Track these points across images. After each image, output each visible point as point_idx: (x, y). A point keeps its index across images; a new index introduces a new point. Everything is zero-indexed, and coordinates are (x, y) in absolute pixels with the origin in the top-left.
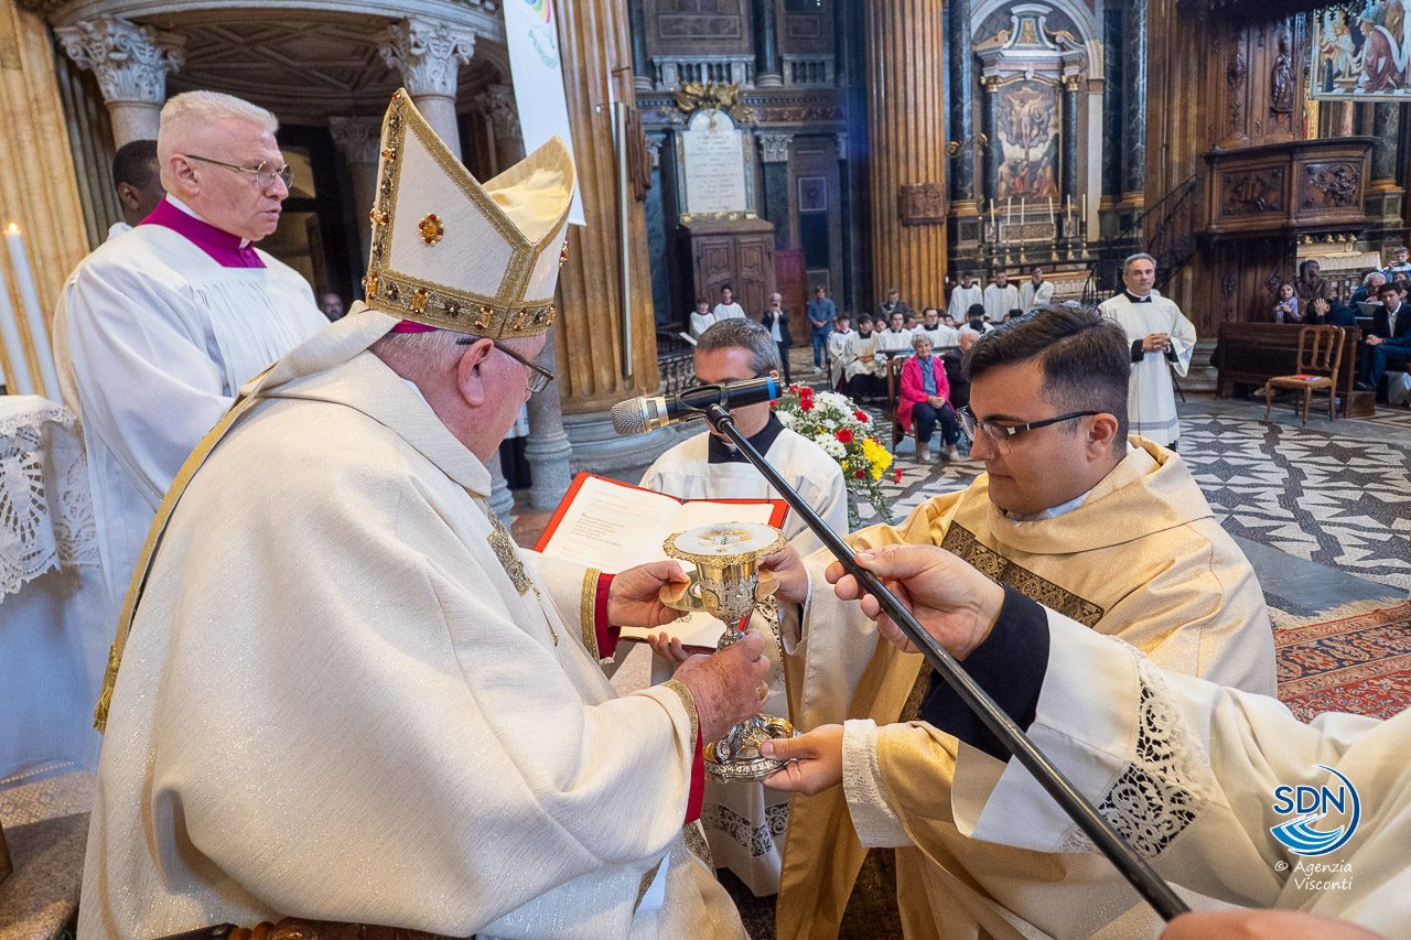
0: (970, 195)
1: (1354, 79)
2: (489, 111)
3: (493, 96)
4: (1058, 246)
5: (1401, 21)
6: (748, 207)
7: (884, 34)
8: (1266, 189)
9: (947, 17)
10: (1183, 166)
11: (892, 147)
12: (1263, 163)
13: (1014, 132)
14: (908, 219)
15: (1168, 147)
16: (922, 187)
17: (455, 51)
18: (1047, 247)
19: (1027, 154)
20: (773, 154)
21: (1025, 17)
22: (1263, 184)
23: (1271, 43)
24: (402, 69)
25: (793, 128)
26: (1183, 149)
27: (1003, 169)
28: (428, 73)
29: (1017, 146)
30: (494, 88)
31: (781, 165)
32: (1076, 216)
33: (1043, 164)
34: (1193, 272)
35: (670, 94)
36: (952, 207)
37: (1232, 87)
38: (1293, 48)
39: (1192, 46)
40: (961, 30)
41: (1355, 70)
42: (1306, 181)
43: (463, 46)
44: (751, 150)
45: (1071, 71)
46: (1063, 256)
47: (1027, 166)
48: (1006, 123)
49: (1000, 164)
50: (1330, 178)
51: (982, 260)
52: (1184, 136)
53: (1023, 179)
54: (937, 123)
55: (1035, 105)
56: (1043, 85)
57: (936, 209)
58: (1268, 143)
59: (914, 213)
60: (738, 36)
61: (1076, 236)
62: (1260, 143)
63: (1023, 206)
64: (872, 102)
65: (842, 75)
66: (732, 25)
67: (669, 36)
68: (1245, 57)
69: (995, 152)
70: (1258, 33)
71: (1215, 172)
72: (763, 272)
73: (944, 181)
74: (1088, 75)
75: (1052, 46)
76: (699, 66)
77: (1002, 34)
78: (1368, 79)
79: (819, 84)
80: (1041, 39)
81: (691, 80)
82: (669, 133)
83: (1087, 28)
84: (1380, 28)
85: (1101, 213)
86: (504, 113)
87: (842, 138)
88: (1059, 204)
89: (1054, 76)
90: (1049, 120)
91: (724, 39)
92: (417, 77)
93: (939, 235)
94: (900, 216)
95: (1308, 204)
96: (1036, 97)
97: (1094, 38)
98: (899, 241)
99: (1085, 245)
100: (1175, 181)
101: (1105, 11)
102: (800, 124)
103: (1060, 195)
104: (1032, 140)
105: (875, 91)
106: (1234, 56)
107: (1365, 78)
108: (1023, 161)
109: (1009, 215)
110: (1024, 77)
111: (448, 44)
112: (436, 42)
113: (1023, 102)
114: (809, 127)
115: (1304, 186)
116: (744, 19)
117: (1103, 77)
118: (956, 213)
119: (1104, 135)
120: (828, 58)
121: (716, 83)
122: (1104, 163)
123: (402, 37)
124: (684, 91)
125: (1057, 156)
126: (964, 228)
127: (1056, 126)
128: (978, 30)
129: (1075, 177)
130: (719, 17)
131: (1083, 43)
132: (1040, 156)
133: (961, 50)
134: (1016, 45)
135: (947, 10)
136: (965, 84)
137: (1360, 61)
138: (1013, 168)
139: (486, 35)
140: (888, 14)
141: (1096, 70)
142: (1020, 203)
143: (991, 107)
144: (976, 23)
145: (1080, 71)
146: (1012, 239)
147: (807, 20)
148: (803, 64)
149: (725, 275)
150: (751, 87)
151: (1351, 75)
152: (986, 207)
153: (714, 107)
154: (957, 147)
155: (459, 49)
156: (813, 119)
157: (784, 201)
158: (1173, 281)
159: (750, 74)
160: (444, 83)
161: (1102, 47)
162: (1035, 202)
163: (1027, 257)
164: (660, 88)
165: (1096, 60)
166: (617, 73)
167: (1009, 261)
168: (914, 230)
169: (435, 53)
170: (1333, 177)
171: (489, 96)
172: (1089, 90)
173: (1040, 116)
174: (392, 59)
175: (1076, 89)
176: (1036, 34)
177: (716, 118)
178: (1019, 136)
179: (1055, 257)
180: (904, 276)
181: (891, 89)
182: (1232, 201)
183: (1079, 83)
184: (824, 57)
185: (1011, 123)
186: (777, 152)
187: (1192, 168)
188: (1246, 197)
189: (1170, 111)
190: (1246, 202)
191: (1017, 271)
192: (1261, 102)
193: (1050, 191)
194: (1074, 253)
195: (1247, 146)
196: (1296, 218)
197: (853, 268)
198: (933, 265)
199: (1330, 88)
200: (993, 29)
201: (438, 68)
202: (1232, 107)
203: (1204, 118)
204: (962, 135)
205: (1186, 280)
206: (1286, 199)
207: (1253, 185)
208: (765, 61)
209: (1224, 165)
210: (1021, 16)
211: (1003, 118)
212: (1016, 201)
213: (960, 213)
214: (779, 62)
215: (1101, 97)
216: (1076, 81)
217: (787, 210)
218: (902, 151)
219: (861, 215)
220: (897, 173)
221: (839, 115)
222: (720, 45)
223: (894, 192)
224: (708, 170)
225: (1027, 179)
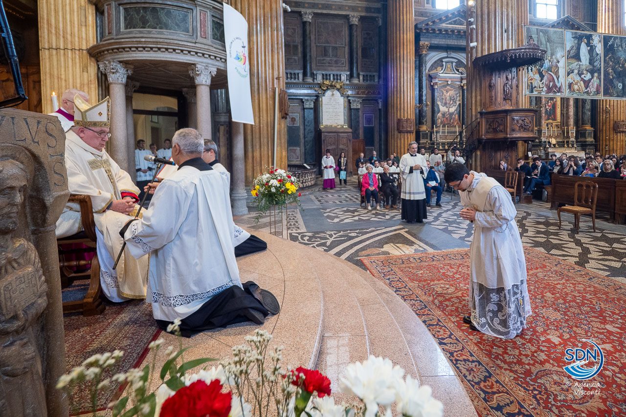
0: (426, 123)
5: (558, 70)
6: (344, 123)
8: (499, 125)
9: (418, 62)
11: (395, 105)
12: (499, 116)
13: (444, 102)
14: (401, 131)
16: (406, 119)
17: (210, 73)
19: (449, 110)
20: (354, 106)
21: (448, 63)
24: (195, 77)
25: (363, 97)
26: (475, 110)
27: (440, 115)
28: (201, 79)
31: (357, 109)
33: (455, 113)
35: (318, 84)
36: (418, 127)
37: (490, 91)
39: (478, 77)
40: (423, 67)
41: (541, 86)
42: (512, 123)
44: (346, 104)
45: (465, 82)
48: (440, 99)
49: (438, 113)
50: (521, 122)
54: (412, 98)
55: (452, 93)
56: (454, 86)
57: (411, 128)
59: (403, 129)
60: (344, 65)
65: (380, 80)
66: (342, 62)
67: (320, 65)
69: (436, 109)
70: (498, 73)
71: (483, 118)
72: (347, 147)
73: (414, 118)
75: (458, 73)
76: (330, 75)
77: (439, 68)
79: (372, 83)
80: (454, 71)
81: (327, 79)
82: (317, 97)
84: (550, 73)
87: (380, 101)
89: (459, 83)
90: (457, 98)
91: (339, 66)
92: (198, 79)
93: (412, 136)
94: (398, 129)
95: (513, 130)
96: (451, 90)
98: (397, 138)
102: (364, 95)
103: (461, 125)
104: (450, 105)
105: (390, 86)
106: (491, 80)
107: (545, 89)
109: (441, 131)
110: (447, 83)
111: (208, 71)
112: (205, 70)
113: (447, 92)
114: (368, 97)
116: (347, 60)
118: (419, 129)
120: (376, 74)
121: (335, 81)
123: (194, 68)
124: (323, 83)
125: (460, 111)
126: (423, 135)
127: (459, 100)
128: (430, 67)
130: (338, 59)
132: (454, 111)
133: (423, 73)
134: (444, 72)
135: (418, 59)
136: (425, 85)
137: (543, 83)
138: (444, 115)
139: (221, 68)
140: (395, 61)
143: (435, 93)
144: (429, 65)
146: (442, 140)
147: (368, 61)
148: (367, 76)
149: (334, 147)
150: (348, 82)
151: (540, 88)
152: (433, 128)
153: (334, 89)
154: (421, 107)
155: (212, 72)
156: (369, 94)
157: (358, 122)
159: (348, 78)
160: (206, 81)
163: (448, 146)
164: (316, 82)
166: (278, 78)
168: (402, 134)
169: (204, 73)
173: (454, 97)
176: (452, 69)
177: (334, 92)
178: (446, 104)
180: (399, 151)
181: (395, 85)
184: (374, 74)
185: (443, 99)
186: (356, 105)
190: (493, 129)
191: (444, 151)
193: (457, 123)
196: (511, 135)
197: (383, 147)
199: (532, 92)
200: (436, 66)
201: (205, 77)
204: (423, 102)
206: (506, 128)
208: (353, 74)
209: (486, 116)
210: (446, 62)
211: (440, 97)
212: (444, 126)
213: (421, 129)
214: (358, 75)
217: (359, 125)
218: (399, 107)
220: (397, 114)
221: (379, 93)
222: (338, 68)
223: (396, 121)
224: (331, 110)
225: (449, 119)
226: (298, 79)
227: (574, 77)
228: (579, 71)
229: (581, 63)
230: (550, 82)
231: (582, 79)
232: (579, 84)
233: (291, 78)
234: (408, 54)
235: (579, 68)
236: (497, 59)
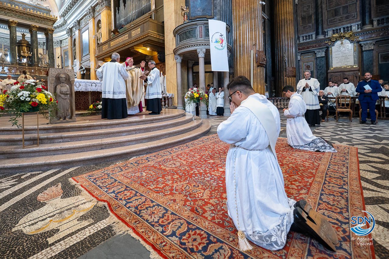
6: (354, 64)
20: (367, 48)
25: (376, 39)
35: (329, 38)
44: (357, 48)
60: (355, 18)
66: (354, 15)
67: (331, 24)
76: (340, 29)
81: (337, 33)
82: (328, 48)
91: (350, 20)
114: (384, 37)
116: (358, 13)
121: (345, 32)
124: (333, 36)
150: (359, 30)
156: (386, 35)
157: (371, 61)
159: (359, 27)
164: (327, 37)
177: (343, 41)
186: (369, 47)
208: (366, 22)
214: (372, 21)
217: (373, 64)
222: (349, 22)
224: (341, 55)
226: (312, 38)
233: (306, 39)
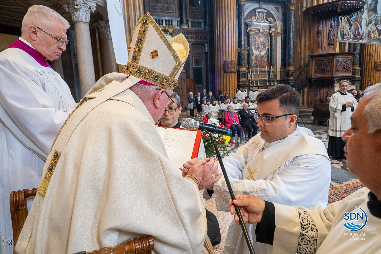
0: (244, 64)
1: (349, 36)
2: (98, 29)
3: (100, 24)
4: (269, 81)
5: (362, 21)
7: (219, 15)
8: (327, 66)
9: (237, 11)
10: (305, 58)
11: (221, 49)
12: (325, 59)
13: (256, 47)
14: (226, 71)
15: (300, 53)
16: (230, 61)
17: (90, 8)
18: (265, 81)
19: (260, 53)
21: (260, 13)
22: (326, 65)
23: (328, 25)
24: (71, 12)
25: (192, 42)
26: (304, 54)
27: (253, 57)
28: (80, 15)
29: (257, 51)
30: (100, 21)
32: (274, 72)
33: (265, 56)
34: (307, 89)
36: (239, 68)
37: (318, 37)
38: (334, 27)
39: (307, 24)
40: (242, 15)
41: (350, 34)
42: (337, 64)
43: (92, 7)
45: (273, 30)
46: (270, 84)
47: (260, 57)
48: (254, 44)
50: (343, 63)
51: (247, 84)
52: (305, 50)
53: (259, 61)
54: (235, 43)
56: (265, 33)
57: (234, 69)
58: (327, 53)
59: (228, 69)
60: (175, 12)
61: (274, 78)
62: (325, 53)
63: (259, 68)
64: (216, 35)
65: (206, 26)
66: (173, 8)
67: (153, 10)
68: (321, 28)
69: (251, 52)
70: (325, 22)
71: (313, 60)
72: (182, 85)
73: (236, 60)
74: (277, 31)
75: (267, 22)
76: (162, 20)
77: (253, 17)
78: (353, 36)
79: (199, 29)
80: (264, 20)
81: (160, 24)
83: (277, 17)
84: (356, 22)
85: (281, 72)
86: (103, 30)
87: (206, 45)
88: (269, 69)
89: (268, 31)
90: (266, 44)
91: (170, 12)
92: (76, 15)
93: (235, 76)
94: (224, 70)
95: (338, 71)
96: (262, 37)
97: (279, 20)
98: (223, 78)
99: (276, 81)
100: (302, 63)
101: (282, 13)
102: (193, 40)
103: (269, 66)
104: (261, 49)
105: (216, 32)
106: (318, 28)
107: (352, 36)
108: (259, 55)
109: (255, 71)
110: (259, 31)
111: (87, 6)
112: (83, 5)
113: (259, 38)
114: (196, 41)
115: (337, 65)
116: (177, 7)
117: (281, 32)
118: (240, 70)
119: (281, 49)
120: (202, 21)
121: (168, 26)
122: (281, 57)
123: (71, 2)
125: (268, 54)
126: (242, 74)
127: (268, 46)
128: (247, 16)
129: (274, 61)
130: (169, 5)
131: (276, 22)
132: (264, 54)
133: (242, 21)
134: (257, 21)
135: (238, 9)
136: (243, 32)
137: (351, 31)
138: (256, 57)
139: (100, 4)
140: (221, 9)
141: (279, 30)
142: (258, 68)
143: (250, 39)
144: (246, 13)
145: (275, 30)
146: (255, 78)
147: (196, 9)
148: (195, 22)
150: (178, 28)
151: (349, 35)
152: (248, 68)
153: (167, 33)
154: (240, 50)
155: (91, 8)
156: (198, 39)
157: (189, 64)
158: (302, 91)
159: (178, 24)
160: (86, 18)
161: (281, 23)
162: (263, 67)
163: (260, 84)
165: (280, 27)
167: (255, 85)
168: (228, 74)
169: (83, 8)
170: (344, 63)
171: (99, 24)
172: (277, 36)
173: (264, 42)
174: (68, 9)
175: (274, 35)
176: (263, 18)
178: (258, 49)
179: (268, 84)
180: (225, 88)
181: (221, 31)
182: (318, 69)
183: (275, 33)
184: (201, 20)
185: (256, 44)
187: (307, 59)
188: (321, 68)
189: (301, 43)
190: (322, 69)
191: (257, 88)
192: (325, 41)
193: (266, 65)
194: (273, 83)
195: (322, 53)
196: (335, 74)
197: (209, 85)
198: (233, 84)
199: (343, 38)
200: (251, 16)
201: (84, 13)
202: (318, 42)
203: (310, 45)
204: (242, 46)
205: (305, 91)
206: (332, 68)
207: (323, 65)
208: (183, 20)
209: (316, 59)
211: (253, 42)
213: (241, 70)
214: (187, 21)
215: (281, 38)
216: (274, 33)
217: (189, 67)
218: (224, 50)
219: (212, 69)
220: (223, 57)
221: (205, 38)
222: (169, 14)
223: (222, 62)
225: (260, 61)
227: (372, 27)
228: (375, 22)
229: (377, 15)
230: (356, 30)
231: (377, 29)
232: (374, 33)
234: (232, 3)
235: (376, 19)
236: (329, 8)
